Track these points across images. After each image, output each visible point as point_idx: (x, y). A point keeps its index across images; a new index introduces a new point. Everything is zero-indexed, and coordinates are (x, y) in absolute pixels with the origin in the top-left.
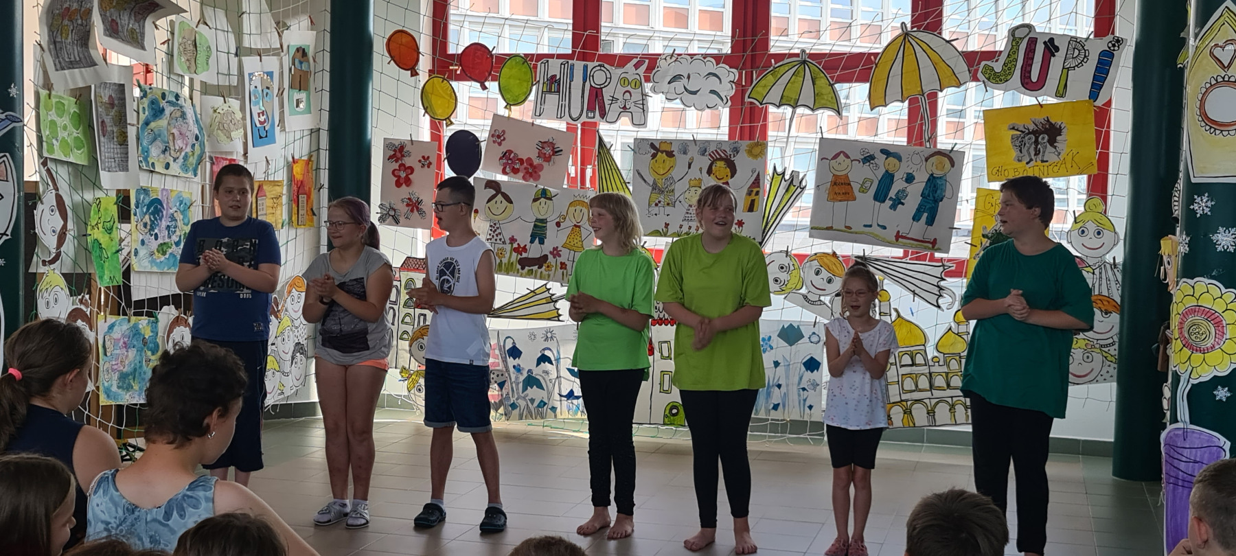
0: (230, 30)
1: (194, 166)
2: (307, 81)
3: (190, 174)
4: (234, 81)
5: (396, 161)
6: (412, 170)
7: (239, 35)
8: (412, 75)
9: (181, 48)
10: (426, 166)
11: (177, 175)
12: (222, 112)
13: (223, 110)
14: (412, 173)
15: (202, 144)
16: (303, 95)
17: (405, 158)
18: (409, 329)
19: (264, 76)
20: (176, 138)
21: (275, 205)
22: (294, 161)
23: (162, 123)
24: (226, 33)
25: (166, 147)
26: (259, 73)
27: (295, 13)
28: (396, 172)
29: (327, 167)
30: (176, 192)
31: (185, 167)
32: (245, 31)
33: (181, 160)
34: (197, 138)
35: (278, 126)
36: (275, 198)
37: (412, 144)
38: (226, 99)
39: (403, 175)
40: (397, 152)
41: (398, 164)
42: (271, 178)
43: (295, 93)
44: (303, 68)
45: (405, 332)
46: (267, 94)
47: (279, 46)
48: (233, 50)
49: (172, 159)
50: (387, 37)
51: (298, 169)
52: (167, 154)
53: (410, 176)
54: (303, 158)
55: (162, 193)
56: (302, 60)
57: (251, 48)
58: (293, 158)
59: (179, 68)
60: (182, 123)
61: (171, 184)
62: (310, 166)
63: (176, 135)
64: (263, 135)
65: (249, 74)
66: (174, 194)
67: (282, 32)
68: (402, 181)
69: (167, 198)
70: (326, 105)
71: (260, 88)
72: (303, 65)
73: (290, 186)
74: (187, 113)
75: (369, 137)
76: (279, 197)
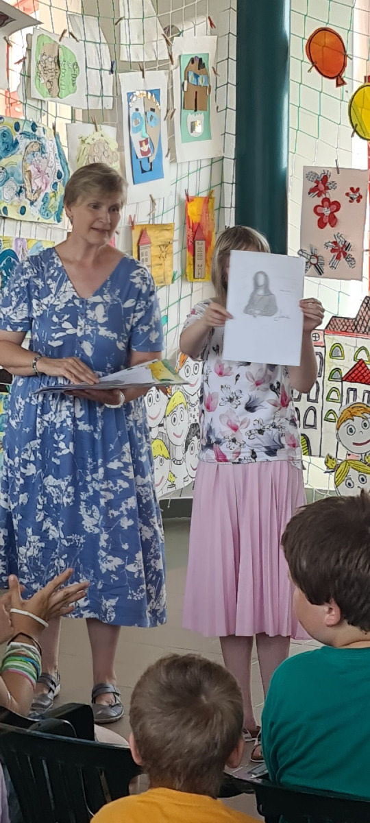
0: (103, 40)
1: (57, 210)
2: (206, 98)
3: (52, 220)
4: (109, 103)
5: (319, 195)
6: (337, 205)
7: (115, 46)
8: (338, 85)
9: (40, 66)
10: (355, 200)
11: (36, 221)
12: (92, 142)
13: (93, 139)
14: (338, 210)
16: (198, 118)
17: (329, 191)
18: (336, 407)
19: (147, 93)
20: (33, 177)
21: (164, 254)
22: (189, 199)
23: (16, 158)
24: (98, 45)
25: (21, 187)
26: (141, 92)
27: (189, 16)
28: (318, 208)
29: (234, 205)
30: (34, 242)
31: (45, 212)
32: (123, 41)
33: (39, 203)
34: (59, 176)
35: (167, 156)
36: (163, 245)
37: (338, 173)
38: (98, 126)
39: (327, 212)
40: (320, 183)
41: (321, 199)
42: (158, 221)
43: (190, 114)
44: (200, 83)
45: (331, 412)
46: (152, 117)
47: (167, 57)
48: (107, 66)
49: (29, 202)
50: (307, 37)
51: (194, 210)
52: (22, 195)
53: (336, 214)
54: (200, 195)
55: (16, 244)
56: (198, 72)
57: (130, 62)
58: (187, 195)
59: (37, 92)
60: (40, 158)
61: (27, 231)
62: (210, 204)
63: (32, 172)
64: (146, 167)
65: (128, 94)
66: (31, 244)
67: (172, 39)
68: (326, 220)
69: (23, 249)
70: (232, 128)
71: (142, 111)
72: (200, 79)
73: (182, 229)
74: (47, 146)
75: (284, 165)
76: (167, 244)
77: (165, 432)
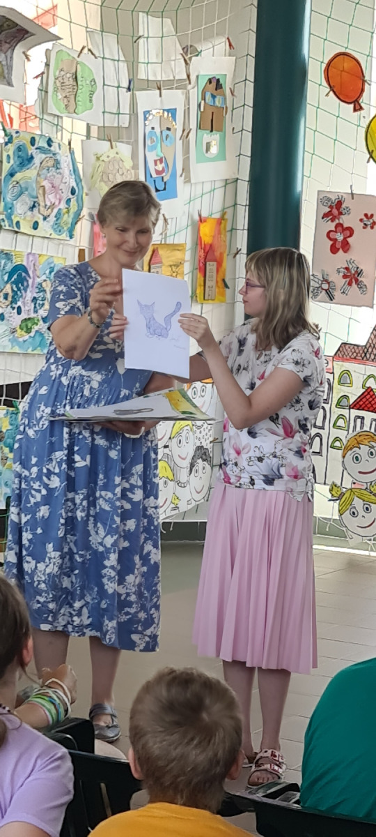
0: (122, 58)
1: (70, 225)
2: (223, 118)
3: (65, 236)
4: (125, 120)
5: (332, 220)
6: (350, 231)
7: (133, 64)
8: (355, 110)
9: (57, 81)
10: (369, 227)
11: (48, 236)
12: (106, 160)
13: (108, 157)
14: (351, 235)
15: (80, 197)
16: (214, 138)
17: (342, 216)
18: (342, 434)
19: (163, 113)
20: (47, 191)
21: (174, 274)
22: (201, 220)
23: (30, 174)
24: (116, 62)
25: (35, 202)
26: (158, 111)
27: (209, 36)
28: (332, 233)
29: (246, 227)
30: (46, 258)
31: (57, 227)
32: (141, 60)
33: (52, 219)
34: (73, 192)
35: (181, 176)
36: (175, 265)
37: (353, 198)
38: (114, 143)
39: (340, 237)
40: (334, 209)
41: (334, 224)
42: (170, 241)
43: (205, 135)
44: (217, 103)
45: (337, 439)
46: (167, 136)
47: (185, 77)
48: (126, 84)
49: (42, 217)
50: (326, 61)
51: (207, 231)
52: (36, 210)
53: (349, 240)
54: (213, 216)
55: (28, 258)
56: (215, 93)
57: (148, 80)
58: (200, 216)
59: (54, 107)
60: (54, 174)
61: (40, 247)
62: (222, 225)
63: (47, 188)
64: (160, 187)
65: (144, 112)
66: (43, 260)
67: (190, 59)
68: (338, 245)
69: (34, 265)
70: (247, 149)
71: (158, 130)
72: (217, 100)
73: (194, 250)
74: (62, 162)
75: (299, 189)
76: (178, 265)
77: (170, 453)
